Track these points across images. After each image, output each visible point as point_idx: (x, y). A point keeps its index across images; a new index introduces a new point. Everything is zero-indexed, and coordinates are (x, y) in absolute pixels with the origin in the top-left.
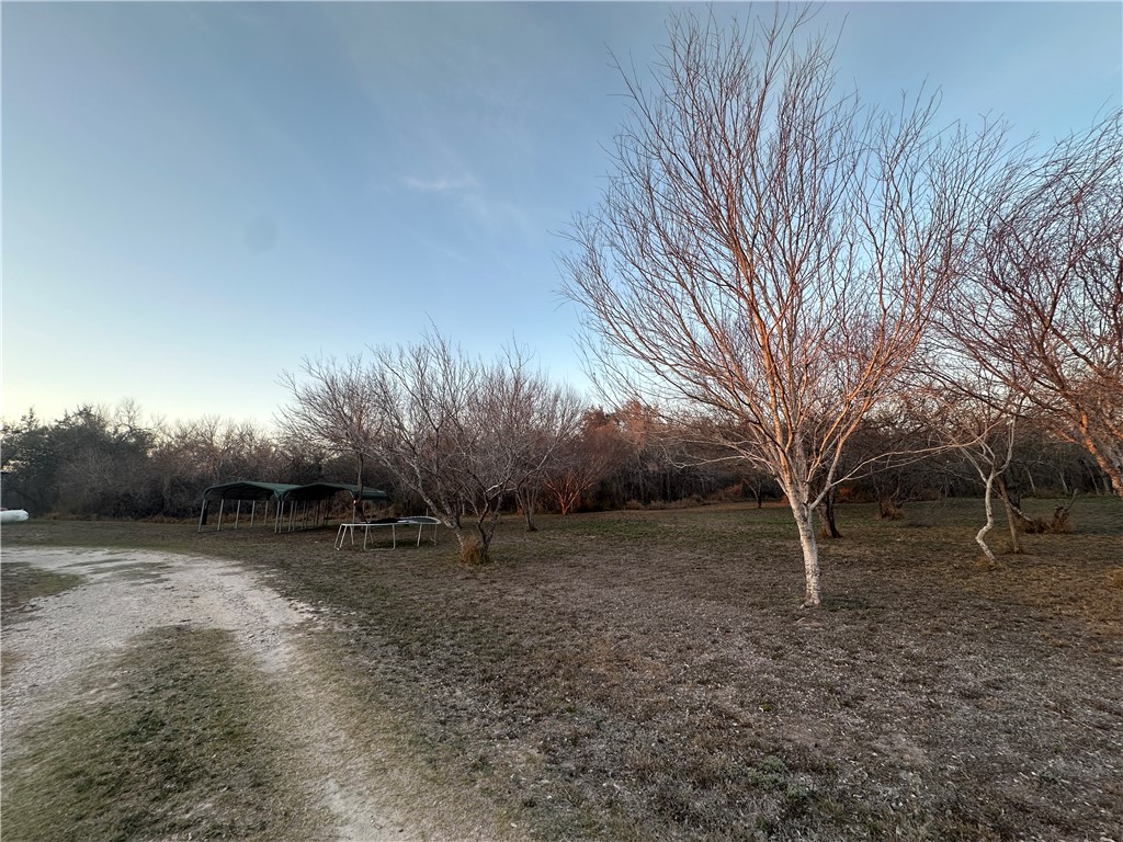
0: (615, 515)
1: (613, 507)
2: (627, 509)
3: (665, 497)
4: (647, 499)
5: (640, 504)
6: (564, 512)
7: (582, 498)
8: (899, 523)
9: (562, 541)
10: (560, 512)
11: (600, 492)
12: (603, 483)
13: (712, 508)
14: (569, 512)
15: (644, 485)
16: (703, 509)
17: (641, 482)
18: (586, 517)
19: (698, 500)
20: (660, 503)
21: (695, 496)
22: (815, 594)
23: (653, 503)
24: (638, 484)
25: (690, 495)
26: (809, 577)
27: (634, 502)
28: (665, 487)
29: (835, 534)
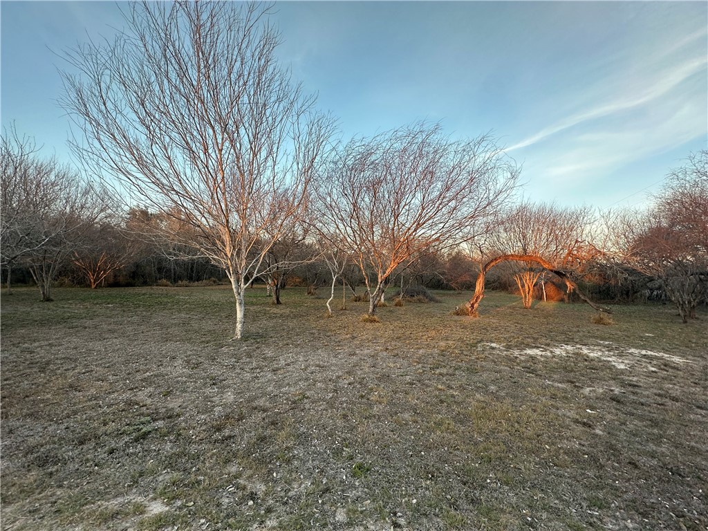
0: (144, 290)
1: (145, 284)
2: (157, 285)
3: (191, 279)
4: (175, 279)
5: (169, 283)
6: (93, 287)
7: (115, 276)
8: (313, 297)
9: (77, 308)
10: (89, 286)
11: (134, 273)
12: (137, 266)
13: (222, 287)
14: (99, 286)
15: (174, 269)
16: (217, 287)
17: (172, 267)
18: (115, 291)
19: (214, 282)
20: (185, 282)
21: (213, 279)
22: (239, 333)
23: (180, 282)
24: (170, 269)
25: (209, 278)
26: (237, 324)
27: (164, 281)
28: (192, 272)
29: (278, 302)
